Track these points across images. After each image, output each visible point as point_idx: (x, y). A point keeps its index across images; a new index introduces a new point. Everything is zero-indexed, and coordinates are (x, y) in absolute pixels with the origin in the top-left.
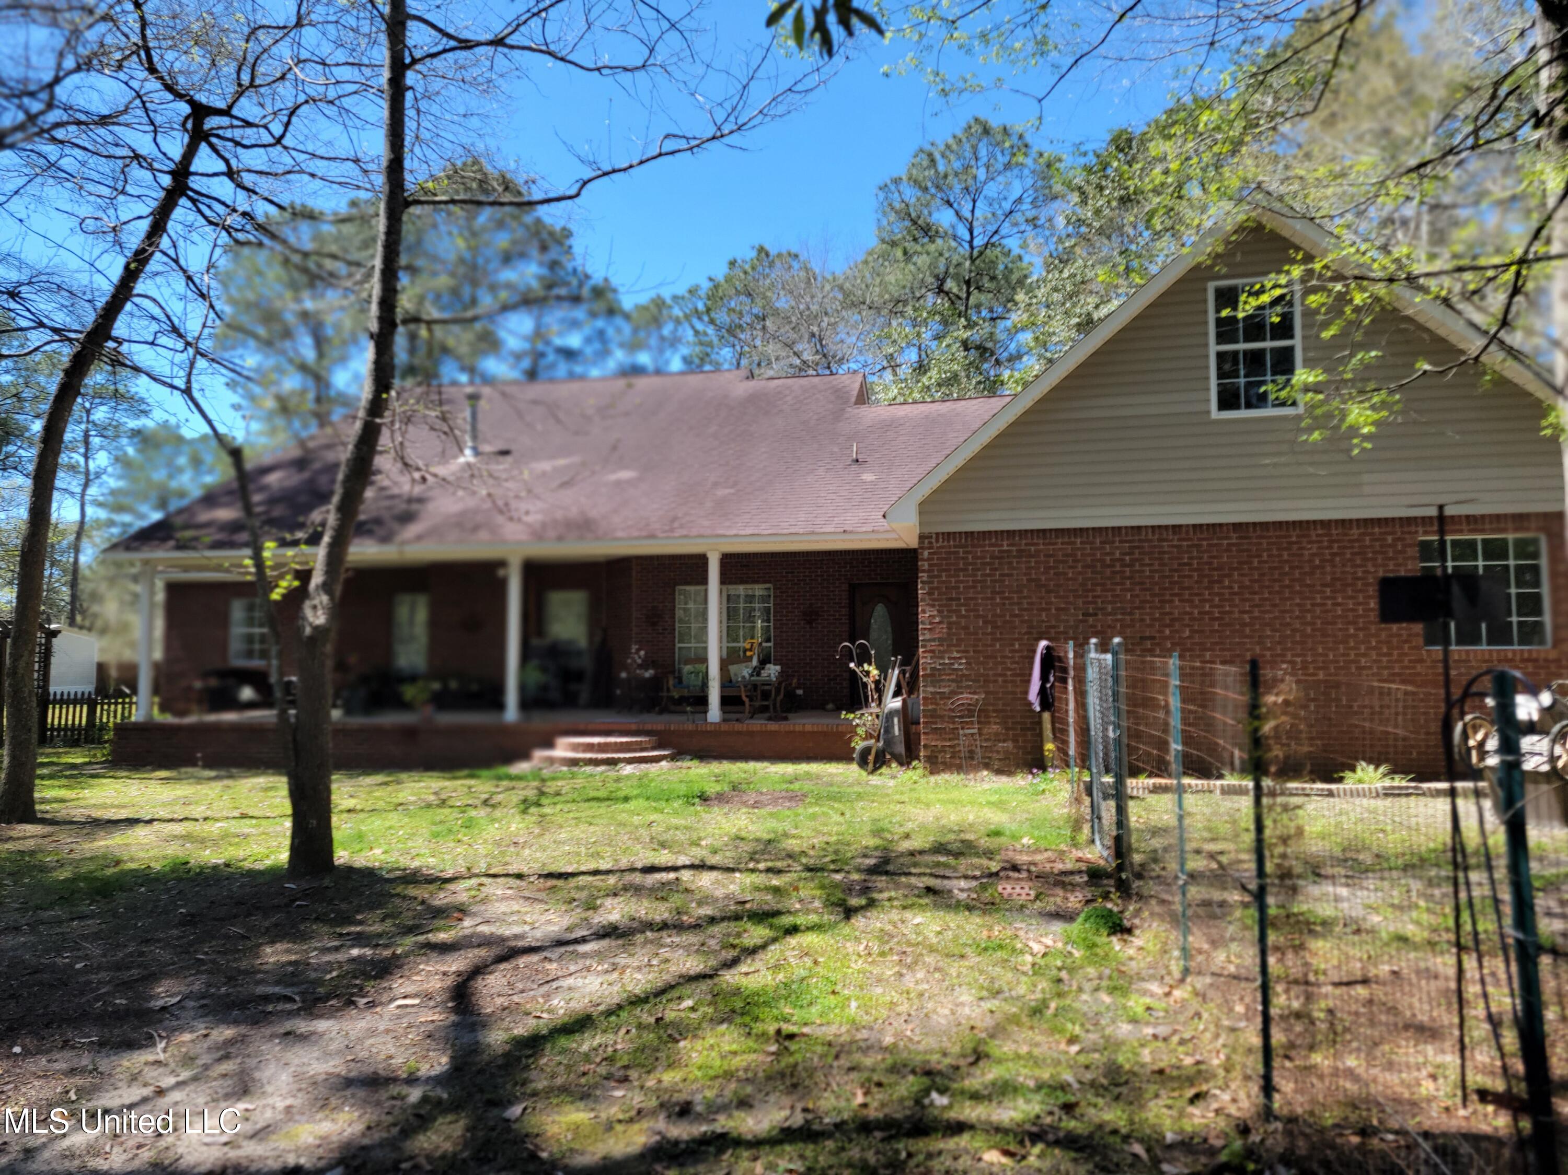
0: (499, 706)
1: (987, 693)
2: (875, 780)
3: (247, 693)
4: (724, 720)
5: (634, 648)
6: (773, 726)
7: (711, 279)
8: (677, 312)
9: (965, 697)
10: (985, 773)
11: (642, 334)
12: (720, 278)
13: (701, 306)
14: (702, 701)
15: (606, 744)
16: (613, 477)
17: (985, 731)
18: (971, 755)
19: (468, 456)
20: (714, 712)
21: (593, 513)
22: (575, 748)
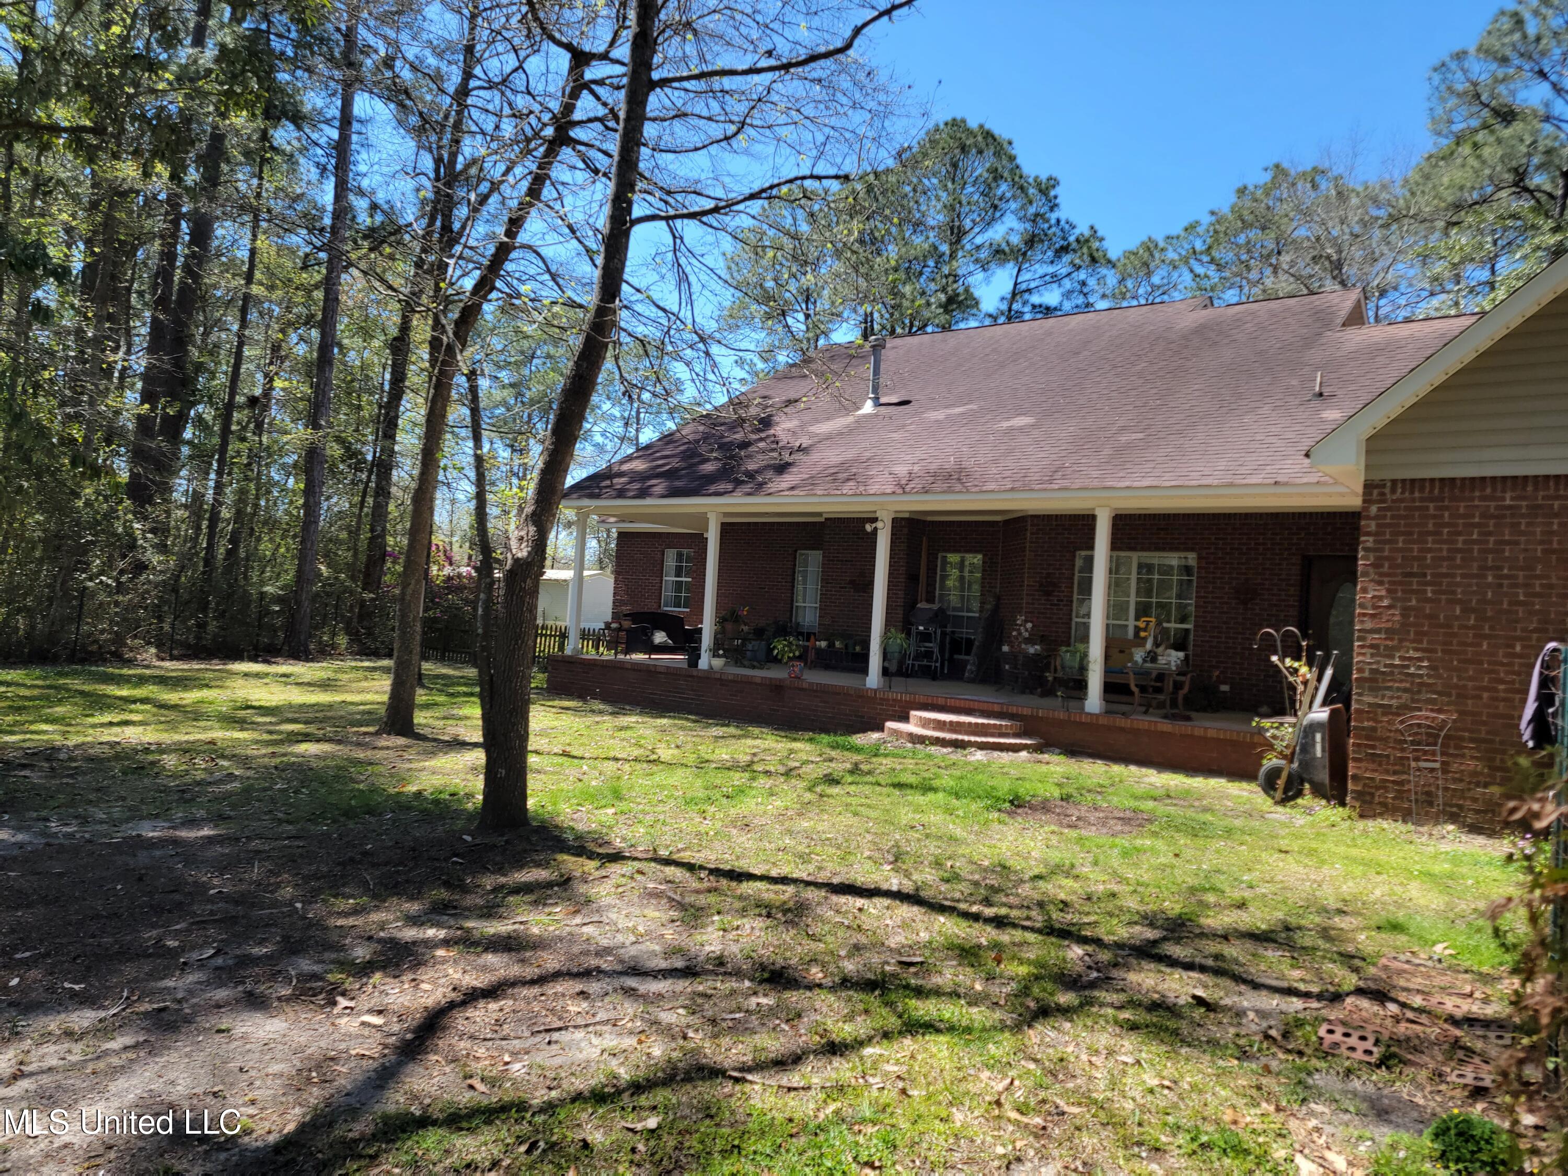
0: (864, 670)
1: (1461, 713)
2: (1281, 813)
3: (660, 637)
4: (1107, 712)
5: (1020, 619)
6: (1166, 726)
7: (1213, 213)
8: (1171, 255)
9: (1424, 716)
10: (1451, 827)
11: (1130, 284)
12: (1225, 210)
13: (1199, 246)
14: (1080, 685)
15: (959, 724)
16: (1005, 424)
17: (1455, 767)
18: (1428, 799)
19: (868, 407)
20: (1094, 700)
21: (968, 463)
22: (925, 723)
